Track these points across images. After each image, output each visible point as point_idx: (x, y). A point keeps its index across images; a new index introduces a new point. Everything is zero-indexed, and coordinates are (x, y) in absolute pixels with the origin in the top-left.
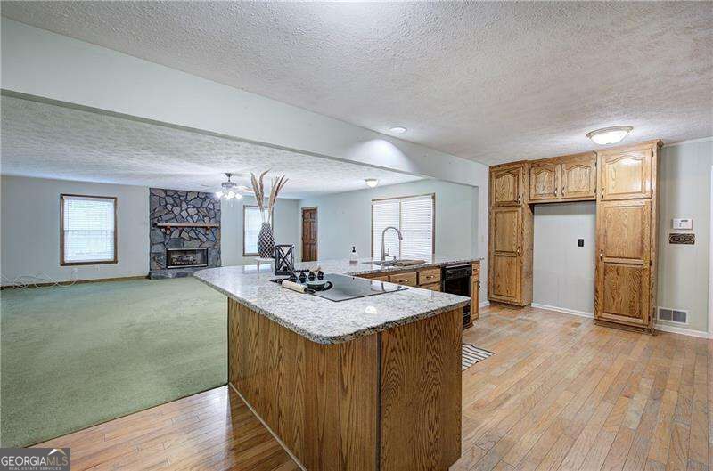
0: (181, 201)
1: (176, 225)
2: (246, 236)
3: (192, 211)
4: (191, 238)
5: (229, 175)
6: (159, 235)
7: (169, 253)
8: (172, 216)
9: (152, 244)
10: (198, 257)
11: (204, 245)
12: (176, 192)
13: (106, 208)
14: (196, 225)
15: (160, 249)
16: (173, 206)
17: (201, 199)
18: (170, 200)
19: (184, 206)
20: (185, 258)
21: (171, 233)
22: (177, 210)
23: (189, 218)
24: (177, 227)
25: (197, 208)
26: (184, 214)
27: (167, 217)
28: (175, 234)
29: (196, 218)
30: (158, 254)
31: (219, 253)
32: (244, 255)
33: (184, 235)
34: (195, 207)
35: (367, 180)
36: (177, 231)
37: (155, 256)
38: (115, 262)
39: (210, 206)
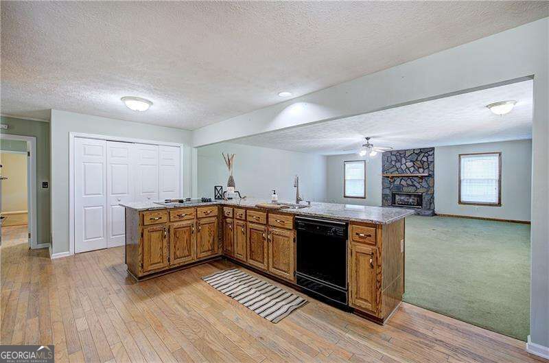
0: (401, 157)
1: (399, 175)
2: (462, 184)
3: (409, 164)
4: (408, 185)
5: (367, 139)
6: (387, 181)
7: (394, 195)
8: (395, 169)
9: (383, 188)
11: (418, 191)
12: (398, 151)
14: (413, 175)
15: (388, 192)
16: (396, 162)
17: (416, 154)
18: (394, 158)
19: (403, 160)
21: (395, 181)
22: (398, 165)
23: (407, 170)
24: (398, 177)
25: (413, 162)
26: (403, 167)
27: (391, 170)
28: (397, 182)
29: (412, 169)
30: (387, 195)
31: (433, 198)
32: (460, 202)
33: (403, 182)
34: (411, 161)
35: (488, 107)
36: (398, 180)
37: (384, 196)
38: (365, 198)
39: (425, 159)
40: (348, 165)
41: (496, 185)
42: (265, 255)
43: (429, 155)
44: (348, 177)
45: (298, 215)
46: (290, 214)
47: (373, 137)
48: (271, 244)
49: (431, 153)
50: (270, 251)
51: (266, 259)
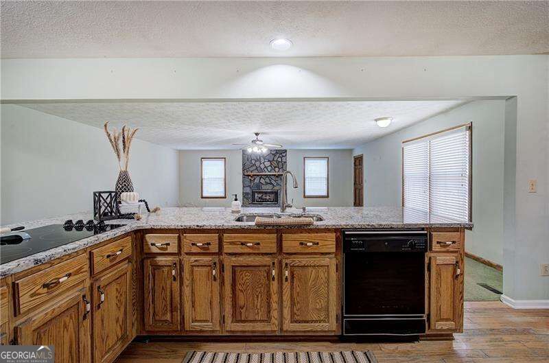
0: (260, 157)
1: (258, 174)
3: (267, 164)
4: (267, 183)
5: (257, 134)
6: (247, 180)
7: (253, 193)
8: (255, 168)
9: (244, 187)
10: (272, 196)
11: (275, 188)
13: (221, 163)
14: (270, 174)
15: (248, 190)
17: (273, 154)
18: (254, 157)
19: (262, 160)
20: (264, 197)
21: (254, 179)
23: (265, 169)
24: (258, 175)
26: (262, 166)
27: (251, 169)
28: (257, 181)
29: (269, 168)
30: (247, 194)
32: (305, 197)
33: (262, 181)
34: (269, 161)
35: (376, 120)
36: (258, 178)
37: (245, 195)
38: (225, 198)
39: (279, 159)
40: (205, 162)
41: (325, 182)
42: (274, 306)
43: (283, 156)
44: (205, 176)
45: (349, 230)
46: (327, 230)
47: (263, 133)
48: (286, 285)
49: (284, 155)
50: (286, 297)
51: (275, 314)
